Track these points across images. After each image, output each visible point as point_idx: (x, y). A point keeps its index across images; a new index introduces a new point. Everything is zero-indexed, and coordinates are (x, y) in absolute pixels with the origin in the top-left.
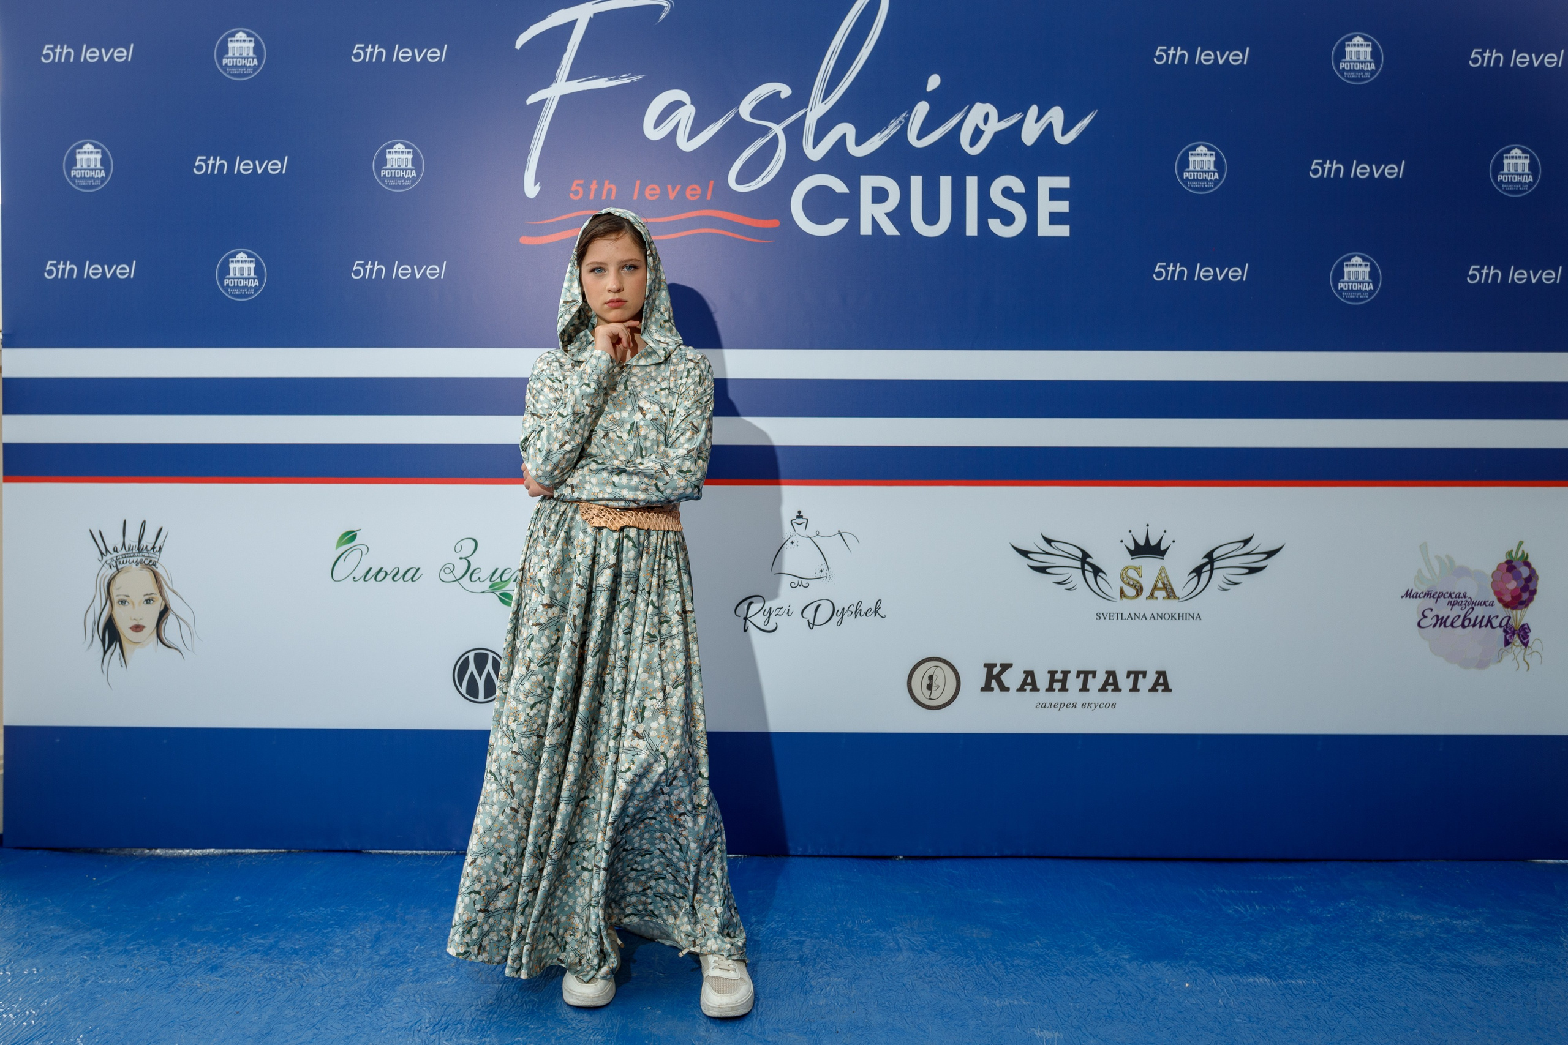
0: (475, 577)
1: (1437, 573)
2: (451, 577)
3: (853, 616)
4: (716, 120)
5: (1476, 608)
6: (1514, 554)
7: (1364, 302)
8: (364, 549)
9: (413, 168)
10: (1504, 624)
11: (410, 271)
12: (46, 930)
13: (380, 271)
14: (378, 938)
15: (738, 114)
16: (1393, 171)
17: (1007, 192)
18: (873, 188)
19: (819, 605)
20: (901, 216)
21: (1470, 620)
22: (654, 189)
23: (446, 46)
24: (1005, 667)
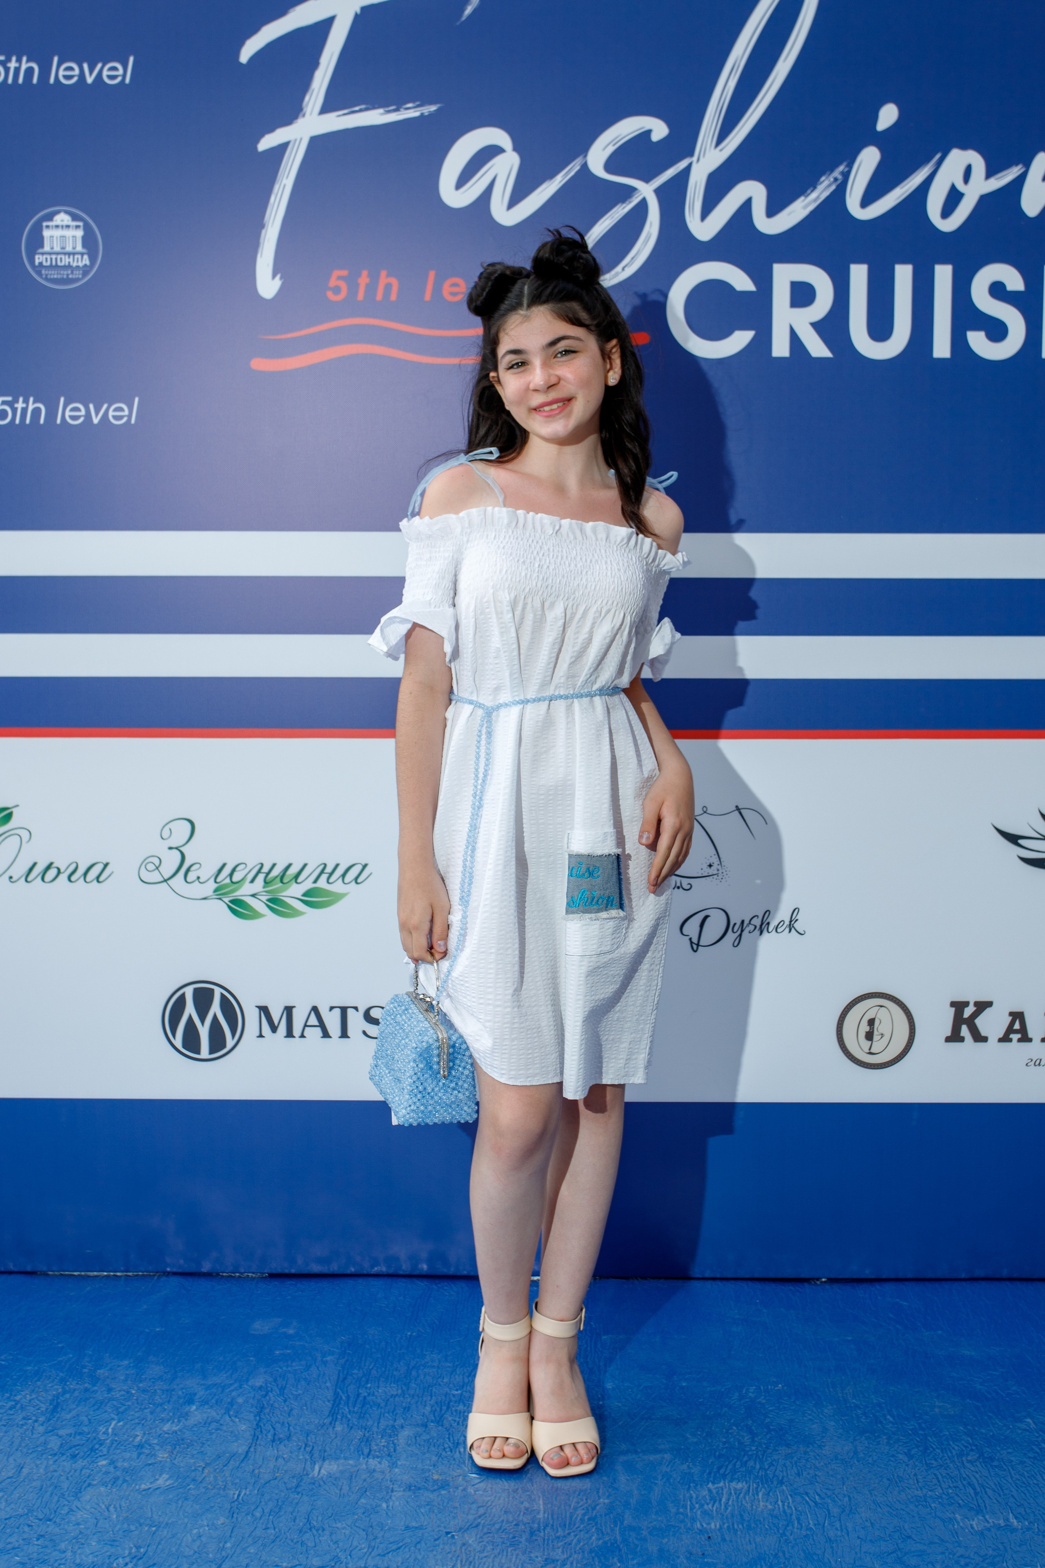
0: (191, 876)
2: (155, 877)
3: (757, 932)
4: (551, 176)
8: (25, 835)
9: (84, 251)
11: (83, 412)
13: (37, 411)
14: (56, 1407)
15: (585, 166)
17: (997, 290)
18: (793, 283)
19: (706, 917)
20: (834, 328)
22: (455, 285)
23: (131, 59)
24: (982, 1006)
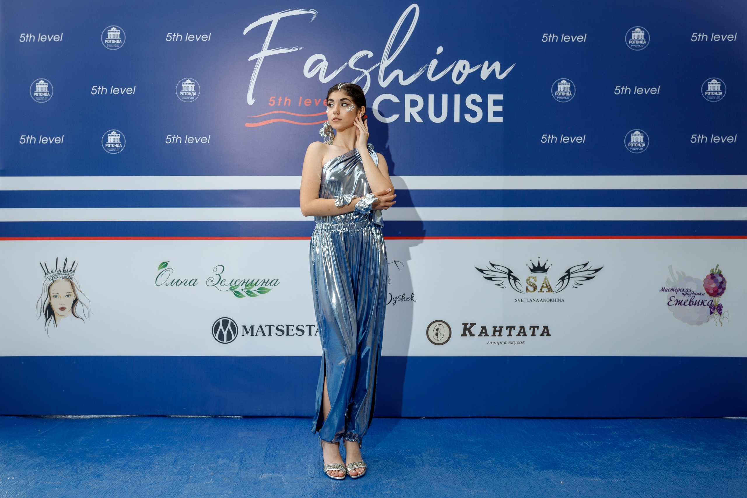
0: (223, 284)
1: (677, 279)
2: (211, 284)
3: (401, 301)
5: (696, 296)
6: (714, 271)
7: (640, 152)
8: (171, 270)
9: (195, 91)
10: (710, 304)
11: (193, 140)
12: (17, 457)
13: (179, 140)
14: (176, 460)
16: (654, 91)
18: (411, 100)
20: (423, 113)
21: (693, 302)
23: (210, 33)
24: (473, 324)
